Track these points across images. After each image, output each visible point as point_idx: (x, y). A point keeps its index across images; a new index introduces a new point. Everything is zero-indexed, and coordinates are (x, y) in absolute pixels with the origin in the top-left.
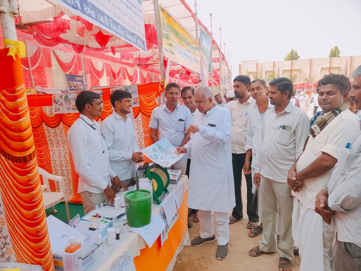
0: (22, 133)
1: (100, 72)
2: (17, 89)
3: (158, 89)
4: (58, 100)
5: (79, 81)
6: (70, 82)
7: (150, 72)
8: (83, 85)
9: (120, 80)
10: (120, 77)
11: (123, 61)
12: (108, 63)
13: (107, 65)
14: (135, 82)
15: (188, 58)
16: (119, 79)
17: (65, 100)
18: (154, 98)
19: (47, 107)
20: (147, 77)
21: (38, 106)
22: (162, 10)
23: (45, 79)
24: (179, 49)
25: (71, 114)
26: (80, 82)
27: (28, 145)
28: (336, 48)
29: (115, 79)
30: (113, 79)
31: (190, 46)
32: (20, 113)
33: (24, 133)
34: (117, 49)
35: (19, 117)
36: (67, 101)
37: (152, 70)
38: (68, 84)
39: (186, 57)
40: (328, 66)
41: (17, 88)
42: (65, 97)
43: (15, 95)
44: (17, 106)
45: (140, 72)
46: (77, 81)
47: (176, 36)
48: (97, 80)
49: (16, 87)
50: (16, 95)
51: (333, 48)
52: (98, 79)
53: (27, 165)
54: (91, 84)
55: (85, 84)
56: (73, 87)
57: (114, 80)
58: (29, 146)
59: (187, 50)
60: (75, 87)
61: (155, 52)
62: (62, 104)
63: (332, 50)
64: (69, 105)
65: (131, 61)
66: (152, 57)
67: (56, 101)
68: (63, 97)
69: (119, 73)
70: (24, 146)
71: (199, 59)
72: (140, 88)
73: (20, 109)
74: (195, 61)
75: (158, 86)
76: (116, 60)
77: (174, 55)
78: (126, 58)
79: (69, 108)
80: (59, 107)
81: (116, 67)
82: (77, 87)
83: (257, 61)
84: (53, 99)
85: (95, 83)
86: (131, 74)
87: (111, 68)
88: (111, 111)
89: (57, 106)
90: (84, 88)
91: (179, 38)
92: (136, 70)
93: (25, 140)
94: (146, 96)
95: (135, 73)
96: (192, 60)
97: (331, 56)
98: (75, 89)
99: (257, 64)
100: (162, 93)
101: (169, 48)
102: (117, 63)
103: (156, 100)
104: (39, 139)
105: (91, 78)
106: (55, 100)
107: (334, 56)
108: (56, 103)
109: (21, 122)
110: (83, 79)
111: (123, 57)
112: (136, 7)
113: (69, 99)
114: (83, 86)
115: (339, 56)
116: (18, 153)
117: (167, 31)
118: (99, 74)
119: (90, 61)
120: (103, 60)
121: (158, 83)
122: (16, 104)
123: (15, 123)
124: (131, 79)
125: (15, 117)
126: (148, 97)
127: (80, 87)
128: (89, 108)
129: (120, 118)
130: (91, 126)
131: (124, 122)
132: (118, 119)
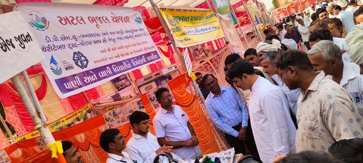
3: (185, 80)
4: (109, 118)
5: (123, 79)
6: (116, 84)
8: (127, 81)
15: (206, 31)
17: (114, 116)
18: (185, 90)
19: (102, 126)
21: (95, 128)
22: (164, 10)
23: (96, 91)
24: (194, 29)
25: (121, 126)
26: (125, 80)
31: (204, 19)
36: (116, 116)
38: (115, 86)
39: (204, 32)
42: (113, 113)
46: (122, 80)
47: (186, 20)
54: (134, 77)
55: (129, 79)
56: (120, 87)
59: (202, 24)
60: (122, 86)
62: (112, 120)
64: (119, 119)
67: (108, 119)
68: (112, 114)
71: (217, 24)
72: (170, 85)
74: (215, 29)
75: (184, 77)
77: (190, 40)
79: (119, 121)
80: (111, 123)
82: (123, 85)
84: (104, 118)
88: (153, 113)
89: (110, 123)
91: (190, 20)
94: (178, 89)
96: (211, 30)
98: (122, 88)
100: (191, 82)
101: (183, 38)
103: (187, 90)
104: (104, 155)
106: (106, 119)
108: (108, 120)
110: (126, 76)
112: (137, 30)
113: (117, 114)
114: (129, 82)
117: (175, 25)
121: (184, 74)
126: (179, 89)
127: (126, 84)
128: (113, 146)
129: (140, 137)
130: (121, 161)
131: (145, 139)
132: (139, 139)
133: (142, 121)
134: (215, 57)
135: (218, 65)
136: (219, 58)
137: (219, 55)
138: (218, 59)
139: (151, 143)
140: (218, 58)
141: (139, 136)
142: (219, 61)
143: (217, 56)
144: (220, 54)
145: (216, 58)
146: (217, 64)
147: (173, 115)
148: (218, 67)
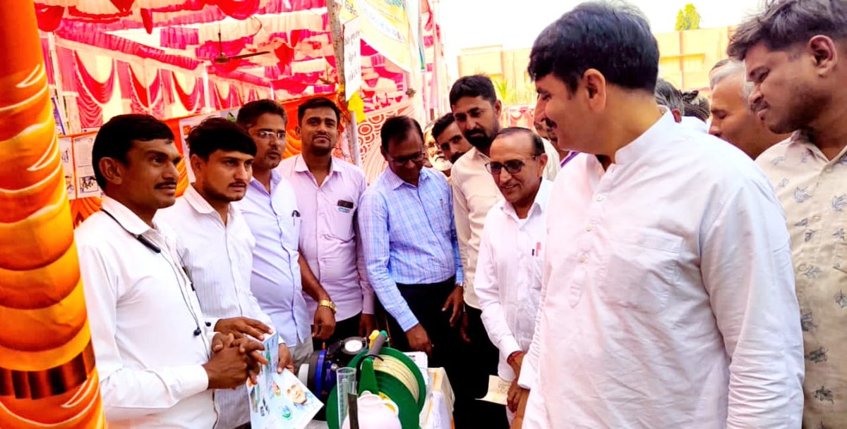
0: (41, 270)
1: (102, 85)
2: (21, 85)
7: (236, 83)
9: (158, 106)
10: (159, 97)
11: (169, 51)
12: (124, 60)
13: (123, 67)
14: (198, 109)
15: (380, 28)
16: (156, 102)
20: (229, 96)
27: (70, 317)
28: (691, 8)
29: (147, 105)
30: (141, 104)
32: (37, 186)
33: (52, 269)
34: (156, 17)
35: (32, 203)
37: (242, 78)
39: (376, 25)
40: (677, 53)
41: (21, 81)
43: (11, 110)
44: (21, 158)
45: (211, 83)
48: (95, 108)
49: (14, 77)
50: (17, 111)
51: (683, 8)
52: (99, 104)
53: (66, 406)
55: (64, 120)
57: (143, 106)
58: (74, 324)
61: (259, 24)
63: (681, 12)
65: (189, 53)
66: (250, 39)
69: (154, 88)
70: (55, 323)
71: (404, 31)
73: (33, 168)
76: (145, 50)
78: (177, 45)
81: (147, 72)
83: (501, 46)
85: (92, 119)
86: (188, 90)
87: (133, 75)
90: (62, 131)
92: (200, 78)
93: (55, 301)
95: (199, 86)
96: (390, 35)
97: (681, 27)
99: (502, 55)
102: (148, 60)
105: (79, 103)
107: (688, 28)
109: (37, 224)
110: (57, 107)
111: (169, 39)
114: (60, 127)
115: (698, 28)
116: (26, 356)
118: (100, 91)
119: (74, 55)
120: (110, 52)
122: (18, 148)
123: (13, 230)
124: (187, 101)
125: (12, 205)
128: (118, 175)
129: (209, 212)
130: (140, 239)
131: (222, 227)
132: (202, 214)
133: (219, 153)
134: (365, 121)
135: (366, 146)
136: (376, 127)
137: (378, 117)
138: (374, 129)
139: (235, 248)
140: (373, 125)
141: (205, 207)
142: (373, 135)
143: (374, 118)
144: (382, 115)
145: (368, 123)
146: (365, 141)
147: (267, 198)
148: (366, 149)
